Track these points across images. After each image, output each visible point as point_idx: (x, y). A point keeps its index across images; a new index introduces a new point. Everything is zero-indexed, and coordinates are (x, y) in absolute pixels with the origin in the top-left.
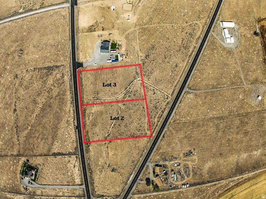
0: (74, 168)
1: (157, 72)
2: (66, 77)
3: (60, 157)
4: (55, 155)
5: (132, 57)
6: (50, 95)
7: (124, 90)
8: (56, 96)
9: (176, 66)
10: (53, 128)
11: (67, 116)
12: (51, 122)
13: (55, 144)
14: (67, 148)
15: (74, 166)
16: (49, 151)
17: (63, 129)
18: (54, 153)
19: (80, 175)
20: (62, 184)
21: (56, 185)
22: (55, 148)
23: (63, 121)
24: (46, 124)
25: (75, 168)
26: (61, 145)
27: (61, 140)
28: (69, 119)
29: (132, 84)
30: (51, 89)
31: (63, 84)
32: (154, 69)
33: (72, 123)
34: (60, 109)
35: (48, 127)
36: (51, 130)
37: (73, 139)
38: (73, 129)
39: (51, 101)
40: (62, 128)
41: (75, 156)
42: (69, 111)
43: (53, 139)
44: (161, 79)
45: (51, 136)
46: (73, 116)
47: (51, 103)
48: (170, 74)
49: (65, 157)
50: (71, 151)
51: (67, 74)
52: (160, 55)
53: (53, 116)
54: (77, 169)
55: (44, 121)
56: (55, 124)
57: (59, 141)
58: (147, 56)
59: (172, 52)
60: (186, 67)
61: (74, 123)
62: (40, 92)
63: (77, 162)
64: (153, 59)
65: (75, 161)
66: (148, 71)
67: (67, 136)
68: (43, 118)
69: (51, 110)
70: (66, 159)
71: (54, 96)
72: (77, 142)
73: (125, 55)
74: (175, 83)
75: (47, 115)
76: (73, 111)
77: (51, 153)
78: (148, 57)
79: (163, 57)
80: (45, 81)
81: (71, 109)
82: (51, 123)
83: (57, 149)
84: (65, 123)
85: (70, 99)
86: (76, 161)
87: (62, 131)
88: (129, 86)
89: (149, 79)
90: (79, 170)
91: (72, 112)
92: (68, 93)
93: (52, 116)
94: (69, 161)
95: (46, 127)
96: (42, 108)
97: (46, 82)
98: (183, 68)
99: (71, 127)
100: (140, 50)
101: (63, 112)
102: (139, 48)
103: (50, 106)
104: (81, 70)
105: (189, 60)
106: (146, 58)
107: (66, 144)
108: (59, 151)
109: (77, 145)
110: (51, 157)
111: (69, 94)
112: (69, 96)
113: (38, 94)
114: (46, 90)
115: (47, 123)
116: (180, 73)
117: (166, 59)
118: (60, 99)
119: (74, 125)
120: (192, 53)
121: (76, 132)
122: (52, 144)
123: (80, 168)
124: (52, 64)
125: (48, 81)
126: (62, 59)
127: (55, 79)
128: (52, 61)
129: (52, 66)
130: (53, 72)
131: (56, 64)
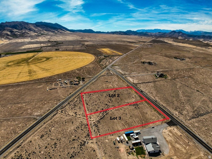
0: (133, 80)
1: (70, 129)
2: (177, 113)
5: (107, 141)
7: (110, 113)
9: (42, 136)
17: (152, 90)
18: (150, 83)
23: (155, 93)
28: (151, 94)
29: (102, 117)
31: (174, 108)
32: (73, 131)
34: (163, 97)
42: (154, 97)
44: (67, 123)
48: (53, 129)
49: (142, 82)
51: (178, 115)
52: (62, 147)
58: (84, 145)
59: (42, 152)
60: (30, 136)
64: (75, 141)
66: (81, 129)
68: (172, 91)
73: (117, 143)
74: (50, 121)
78: (81, 143)
79: (58, 145)
85: (160, 102)
88: (104, 116)
89: (80, 122)
92: (164, 105)
98: (34, 134)
100: (94, 151)
102: (98, 154)
103: (173, 97)
104: (166, 120)
105: (22, 142)
106: (85, 142)
112: (162, 103)
113: (191, 100)
116: (41, 129)
117: (55, 143)
119: (145, 92)
120: (14, 150)
124: (201, 118)
125: (191, 108)
126: (196, 124)
127: (186, 110)
128: (204, 120)
129: (200, 117)
130: (193, 114)
131: (197, 119)
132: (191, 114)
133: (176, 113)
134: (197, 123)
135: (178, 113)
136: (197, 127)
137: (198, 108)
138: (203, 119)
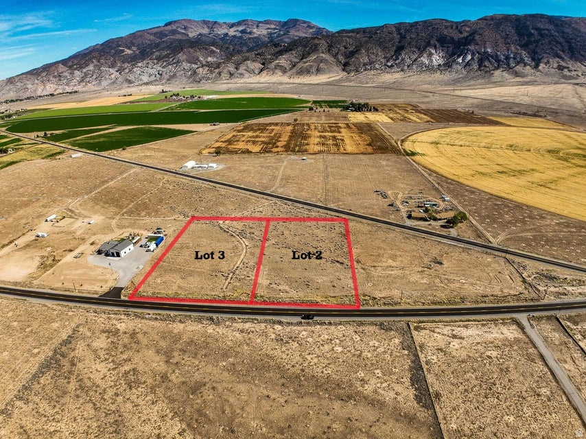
0: (463, 338)
2: (122, 327)
3: (430, 378)
4: (426, 397)
6: (150, 381)
8: (167, 362)
10: (296, 391)
11: (259, 341)
12: (266, 393)
13: (375, 392)
14: (385, 352)
15: (454, 337)
16: (410, 419)
17: (309, 357)
18: (418, 399)
19: (483, 325)
20: (551, 377)
21: (568, 400)
22: (392, 394)
23: (277, 353)
24: (275, 416)
25: (463, 335)
26: (378, 371)
27: (353, 368)
28: (273, 336)
30: (127, 373)
31: (140, 336)
33: (288, 329)
34: (225, 355)
35: (289, 410)
36: (308, 400)
37: (351, 331)
38: (313, 328)
39: (175, 381)
40: (305, 359)
41: (415, 333)
42: (242, 331)
43: (350, 397)
45: (337, 405)
46: (263, 325)
47: (183, 383)
49: (427, 363)
50: (397, 341)
51: (114, 322)
53: (244, 381)
54: (465, 332)
55: (254, 424)
56: (283, 381)
57: (361, 374)
61: (289, 324)
62: (111, 419)
63: (437, 330)
65: (435, 335)
67: (340, 349)
68: (240, 425)
69: (214, 388)
70: (434, 357)
71: (162, 367)
72: (361, 324)
75: (231, 406)
76: (246, 322)
77: (422, 414)
80: (82, 388)
81: (240, 326)
82: (273, 396)
83: (398, 388)
84: (284, 349)
85: (200, 326)
86: (433, 331)
87: (316, 360)
90: (466, 327)
91: (248, 325)
92: (178, 327)
93: (243, 388)
94: (441, 350)
95: (286, 420)
96: (189, 425)
97: (89, 384)
99: (304, 333)
101: (238, 349)
103: (196, 388)
104: (131, 292)
107: (369, 355)
108: (406, 381)
109: (372, 324)
110: (440, 416)
111: (181, 326)
112: (190, 328)
113: (112, 429)
114: (121, 390)
115: (268, 412)
118: (185, 351)
119: (300, 324)
121: (322, 324)
122: (375, 403)
123: (456, 321)
124: (46, 352)
125: (89, 378)
126: (55, 325)
127: (102, 353)
128: (36, 351)
129: (50, 354)
130: (72, 354)
131: (56, 342)
132: (80, 349)
133: (123, 324)
134: (55, 330)
135: (118, 327)
136: (53, 320)
137: (65, 393)
138: (39, 353)
